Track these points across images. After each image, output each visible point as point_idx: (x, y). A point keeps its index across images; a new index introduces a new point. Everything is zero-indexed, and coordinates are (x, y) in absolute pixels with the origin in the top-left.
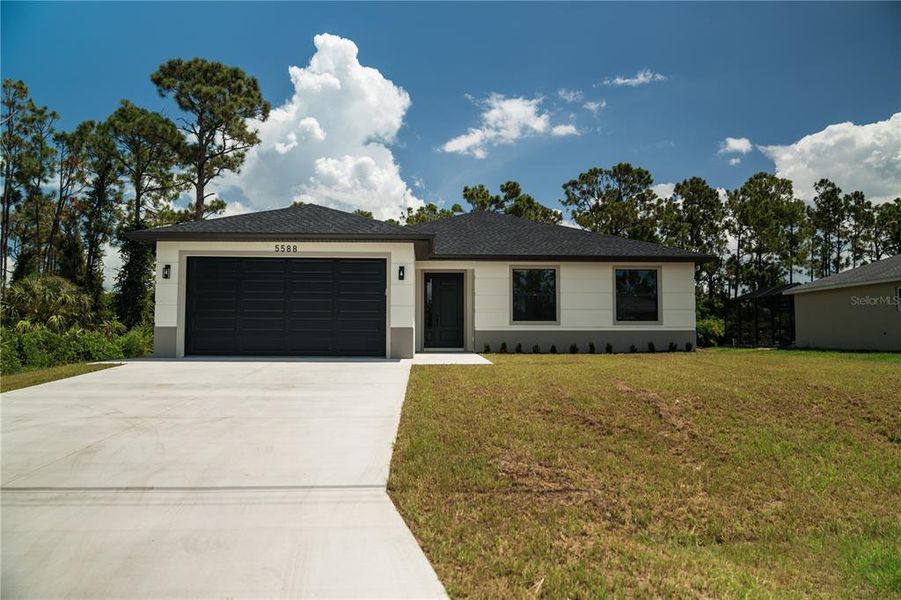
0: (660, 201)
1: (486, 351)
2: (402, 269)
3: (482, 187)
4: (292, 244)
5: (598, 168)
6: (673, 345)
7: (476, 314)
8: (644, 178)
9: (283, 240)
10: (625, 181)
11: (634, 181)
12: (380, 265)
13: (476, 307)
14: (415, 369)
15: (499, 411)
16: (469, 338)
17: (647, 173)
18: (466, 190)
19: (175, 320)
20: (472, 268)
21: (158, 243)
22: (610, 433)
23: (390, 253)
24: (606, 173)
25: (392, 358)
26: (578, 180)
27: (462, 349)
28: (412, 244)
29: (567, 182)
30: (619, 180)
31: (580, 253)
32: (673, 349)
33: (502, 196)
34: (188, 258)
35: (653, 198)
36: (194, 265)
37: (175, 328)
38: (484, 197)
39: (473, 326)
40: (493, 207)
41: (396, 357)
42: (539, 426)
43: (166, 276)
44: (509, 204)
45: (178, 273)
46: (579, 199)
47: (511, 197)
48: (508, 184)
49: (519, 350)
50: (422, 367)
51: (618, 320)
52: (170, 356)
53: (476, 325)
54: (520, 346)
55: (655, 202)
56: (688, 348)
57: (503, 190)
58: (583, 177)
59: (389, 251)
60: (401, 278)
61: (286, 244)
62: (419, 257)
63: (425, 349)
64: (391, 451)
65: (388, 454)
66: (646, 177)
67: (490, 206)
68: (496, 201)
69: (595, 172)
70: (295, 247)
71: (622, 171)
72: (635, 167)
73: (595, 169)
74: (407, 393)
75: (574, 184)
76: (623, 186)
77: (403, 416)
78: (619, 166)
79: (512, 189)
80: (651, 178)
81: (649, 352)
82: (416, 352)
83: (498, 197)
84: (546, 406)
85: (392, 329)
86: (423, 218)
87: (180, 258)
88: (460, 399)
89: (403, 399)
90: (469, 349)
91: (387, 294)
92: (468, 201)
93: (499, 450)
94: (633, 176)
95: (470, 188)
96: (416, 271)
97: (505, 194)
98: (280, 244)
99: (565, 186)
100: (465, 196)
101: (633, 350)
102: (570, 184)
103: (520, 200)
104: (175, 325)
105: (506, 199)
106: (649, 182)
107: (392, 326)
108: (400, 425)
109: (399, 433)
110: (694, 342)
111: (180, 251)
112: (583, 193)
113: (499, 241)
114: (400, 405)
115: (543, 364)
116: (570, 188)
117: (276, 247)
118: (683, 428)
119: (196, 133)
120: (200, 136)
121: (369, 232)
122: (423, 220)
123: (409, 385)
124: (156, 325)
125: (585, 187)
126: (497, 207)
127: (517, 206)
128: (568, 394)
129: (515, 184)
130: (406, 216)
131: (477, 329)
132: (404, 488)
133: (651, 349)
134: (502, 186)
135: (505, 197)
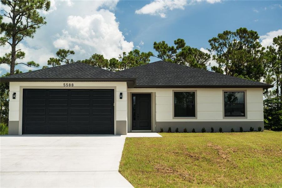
0: (263, 49)
1: (161, 131)
2: (121, 94)
3: (164, 42)
4: (71, 83)
5: (228, 31)
6: (252, 128)
7: (156, 114)
8: (254, 35)
9: (67, 81)
10: (244, 37)
11: (249, 37)
12: (111, 92)
13: (156, 111)
14: (127, 139)
15: (159, 153)
16: (154, 126)
17: (256, 33)
18: (155, 44)
19: (18, 118)
20: (155, 92)
21: (10, 82)
22: (198, 160)
23: (116, 87)
24: (233, 33)
25: (117, 135)
26: (217, 37)
27: (150, 131)
28: (126, 82)
29: (211, 39)
30: (240, 37)
31: (207, 84)
32: (252, 130)
33: (175, 46)
34: (23, 89)
35: (259, 47)
36: (27, 93)
37: (18, 121)
38: (165, 48)
39: (156, 120)
40: (170, 52)
41: (119, 134)
42: (172, 157)
43: (14, 98)
44: (179, 51)
45: (19, 96)
46: (218, 47)
47: (180, 47)
48: (178, 40)
49: (177, 131)
50: (131, 138)
51: (225, 116)
52: (15, 134)
53: (156, 119)
54: (177, 129)
55: (260, 49)
56: (260, 130)
57: (175, 44)
58: (220, 36)
59: (115, 86)
60: (121, 98)
61: (68, 83)
62: (129, 87)
63: (132, 131)
64: (119, 163)
65: (119, 164)
66: (255, 35)
67: (169, 52)
68: (172, 49)
69: (226, 33)
70: (73, 85)
71: (242, 32)
72: (249, 30)
73: (227, 31)
74: (124, 147)
75: (215, 40)
76: (243, 40)
77: (123, 155)
78: (240, 29)
79: (180, 43)
80: (258, 36)
81: (240, 132)
82: (128, 132)
83: (173, 47)
84: (177, 151)
85: (117, 121)
86: (132, 58)
87: (20, 90)
88: (145, 149)
89: (123, 149)
90: (153, 131)
91: (114, 105)
92: (156, 50)
93: (156, 164)
94: (248, 35)
95: (157, 42)
96: (128, 93)
97: (177, 45)
98: (66, 83)
99: (210, 41)
100: (155, 47)
101: (232, 131)
102: (212, 40)
103: (184, 49)
104: (18, 120)
105: (178, 48)
106: (257, 37)
107: (117, 120)
108: (122, 157)
109: (121, 159)
110: (263, 128)
111: (20, 86)
112: (220, 44)
113: (168, 78)
114: (122, 151)
115: (185, 137)
116: (213, 42)
117: (64, 84)
118: (225, 158)
119: (11, 17)
120: (14, 19)
121: (106, 77)
122: (132, 59)
123: (125, 145)
124: (9, 120)
125: (221, 41)
126: (172, 53)
127: (183, 53)
128: (187, 147)
129: (182, 40)
130: (122, 57)
131: (157, 121)
132: (124, 171)
133: (241, 130)
134: (175, 41)
135: (177, 47)
